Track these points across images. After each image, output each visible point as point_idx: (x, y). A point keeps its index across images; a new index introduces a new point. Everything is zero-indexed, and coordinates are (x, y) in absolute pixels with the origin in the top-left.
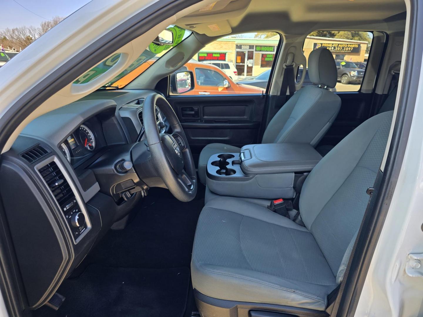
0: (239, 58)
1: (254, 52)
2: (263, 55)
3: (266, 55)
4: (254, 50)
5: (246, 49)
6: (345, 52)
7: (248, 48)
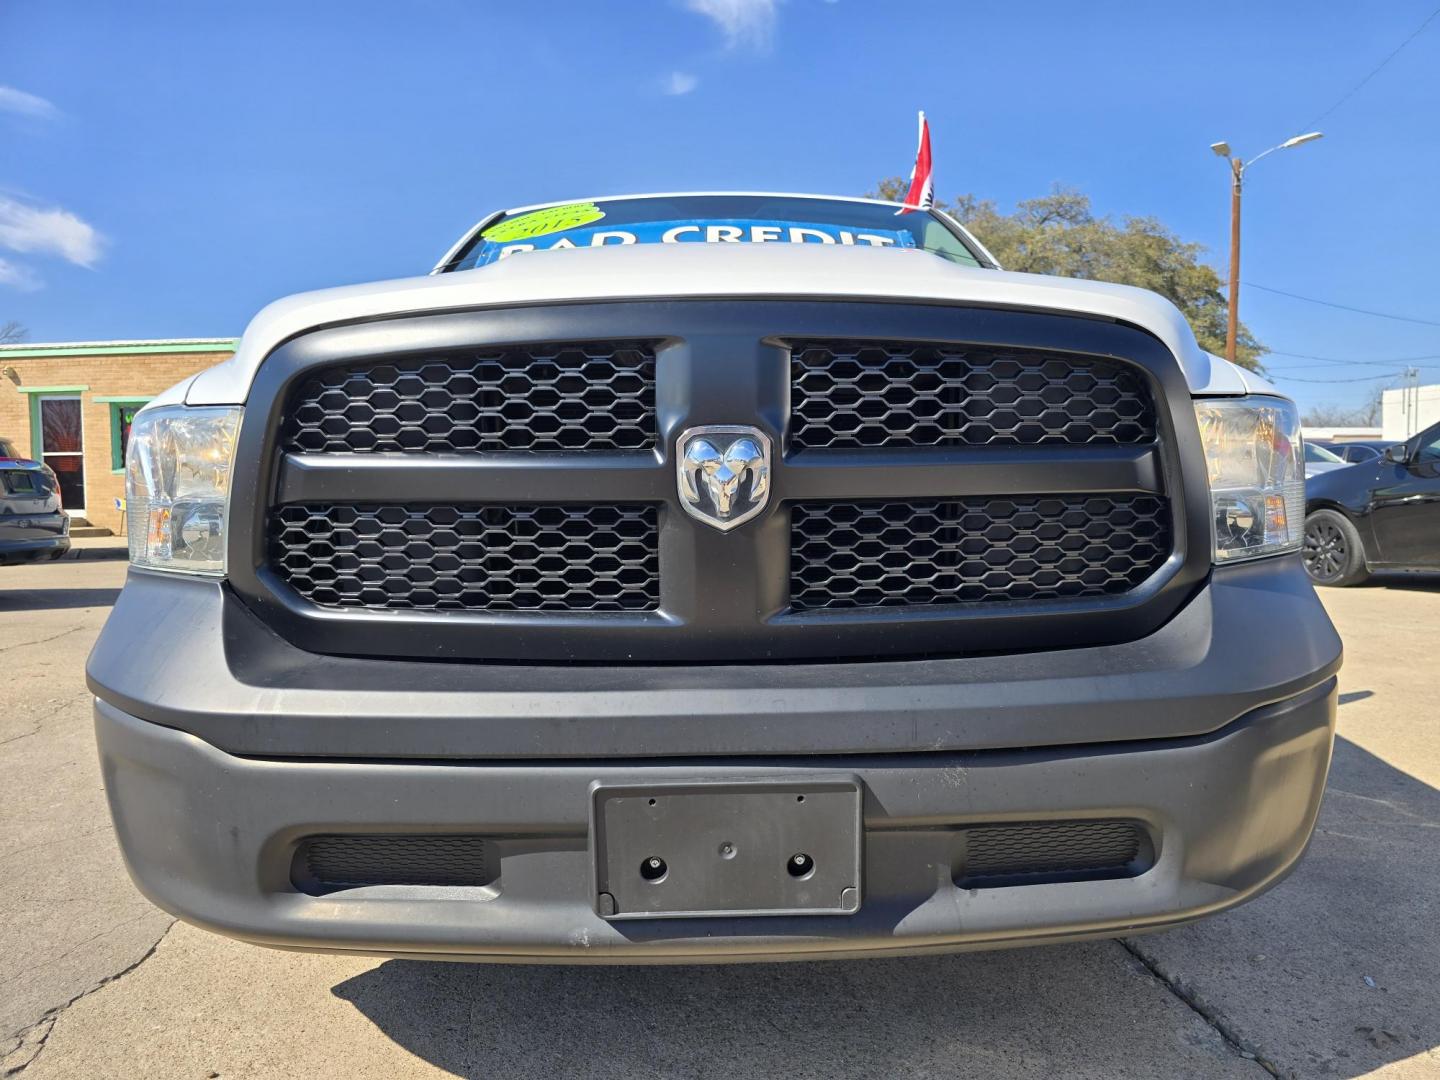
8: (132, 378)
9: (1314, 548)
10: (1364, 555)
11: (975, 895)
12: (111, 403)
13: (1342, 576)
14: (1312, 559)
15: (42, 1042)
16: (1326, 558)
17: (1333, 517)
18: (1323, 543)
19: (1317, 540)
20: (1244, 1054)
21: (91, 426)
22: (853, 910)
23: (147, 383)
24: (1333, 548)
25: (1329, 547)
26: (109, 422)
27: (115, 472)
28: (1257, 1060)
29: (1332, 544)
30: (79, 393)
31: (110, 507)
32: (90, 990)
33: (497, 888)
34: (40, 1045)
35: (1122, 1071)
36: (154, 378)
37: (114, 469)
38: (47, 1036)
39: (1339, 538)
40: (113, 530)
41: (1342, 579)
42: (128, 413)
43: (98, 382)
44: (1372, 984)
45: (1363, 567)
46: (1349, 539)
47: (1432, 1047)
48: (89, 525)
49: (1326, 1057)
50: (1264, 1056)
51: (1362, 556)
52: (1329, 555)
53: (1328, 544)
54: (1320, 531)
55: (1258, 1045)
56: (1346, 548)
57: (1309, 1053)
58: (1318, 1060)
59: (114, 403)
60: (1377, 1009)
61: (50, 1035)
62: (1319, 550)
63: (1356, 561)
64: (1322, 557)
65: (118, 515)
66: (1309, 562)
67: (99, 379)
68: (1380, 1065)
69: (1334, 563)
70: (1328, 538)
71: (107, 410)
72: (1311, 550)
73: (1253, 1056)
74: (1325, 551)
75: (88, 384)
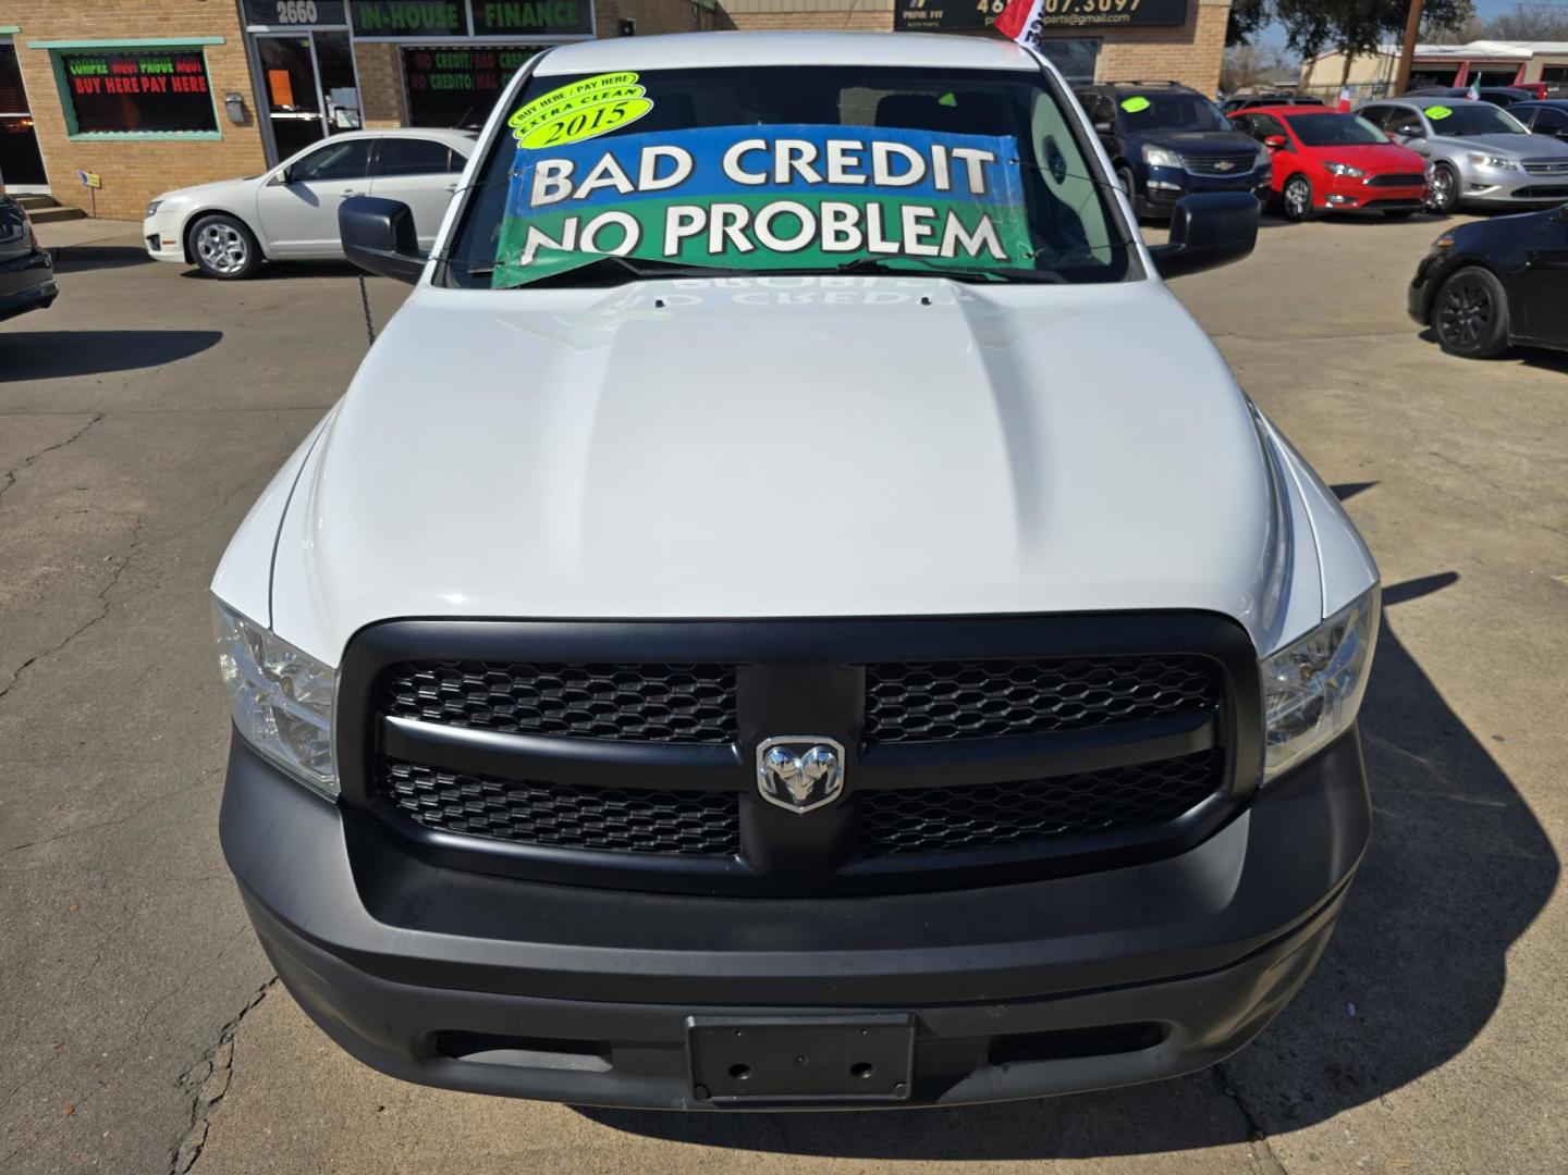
0: (280, 78)
1: (353, 39)
2: (410, 55)
3: (430, 52)
4: (349, 26)
5: (303, 20)
6: (1089, 26)
7: (313, 19)
8: (67, 16)
9: (1456, 310)
10: (1508, 326)
11: (1006, 1069)
12: (50, 49)
13: (1478, 347)
14: (1450, 323)
15: (229, 1066)
16: (1466, 324)
17: (1484, 277)
18: (1466, 306)
19: (1461, 301)
20: (1227, 1091)
21: (33, 80)
22: (904, 1098)
23: (88, 22)
24: (1476, 313)
25: (1472, 311)
26: (52, 75)
27: (71, 138)
28: (1236, 1098)
29: (1477, 309)
30: (9, 36)
31: (76, 182)
32: (253, 1001)
33: (609, 1060)
34: (229, 1070)
35: (1121, 1111)
36: (94, 16)
37: (70, 134)
38: (231, 1060)
39: (1485, 302)
40: (86, 210)
41: (1478, 350)
42: (72, 62)
43: (29, 21)
44: (1353, 1012)
45: (1504, 338)
46: (1496, 306)
47: (1386, 1092)
48: (57, 204)
49: (1294, 1100)
50: (1242, 1096)
51: (1505, 327)
52: (1469, 321)
53: (1471, 308)
54: (1466, 291)
55: (1239, 1083)
56: (1490, 316)
57: (1281, 1095)
58: (1287, 1104)
59: (53, 49)
60: (1350, 1044)
61: (234, 1058)
62: (1460, 313)
63: (1498, 332)
64: (1462, 322)
65: (87, 193)
66: (1446, 326)
67: (30, 18)
68: (1336, 1112)
69: (1472, 332)
70: (1474, 301)
71: (47, 59)
72: (1451, 312)
73: (1232, 1093)
74: (1467, 316)
75: (18, 24)
